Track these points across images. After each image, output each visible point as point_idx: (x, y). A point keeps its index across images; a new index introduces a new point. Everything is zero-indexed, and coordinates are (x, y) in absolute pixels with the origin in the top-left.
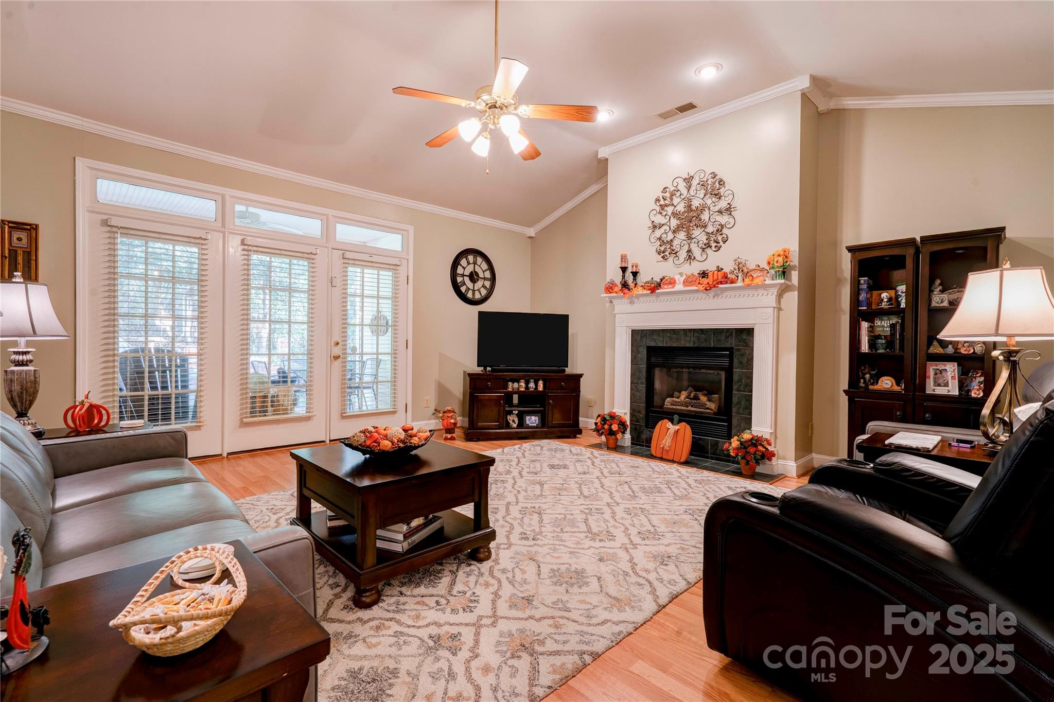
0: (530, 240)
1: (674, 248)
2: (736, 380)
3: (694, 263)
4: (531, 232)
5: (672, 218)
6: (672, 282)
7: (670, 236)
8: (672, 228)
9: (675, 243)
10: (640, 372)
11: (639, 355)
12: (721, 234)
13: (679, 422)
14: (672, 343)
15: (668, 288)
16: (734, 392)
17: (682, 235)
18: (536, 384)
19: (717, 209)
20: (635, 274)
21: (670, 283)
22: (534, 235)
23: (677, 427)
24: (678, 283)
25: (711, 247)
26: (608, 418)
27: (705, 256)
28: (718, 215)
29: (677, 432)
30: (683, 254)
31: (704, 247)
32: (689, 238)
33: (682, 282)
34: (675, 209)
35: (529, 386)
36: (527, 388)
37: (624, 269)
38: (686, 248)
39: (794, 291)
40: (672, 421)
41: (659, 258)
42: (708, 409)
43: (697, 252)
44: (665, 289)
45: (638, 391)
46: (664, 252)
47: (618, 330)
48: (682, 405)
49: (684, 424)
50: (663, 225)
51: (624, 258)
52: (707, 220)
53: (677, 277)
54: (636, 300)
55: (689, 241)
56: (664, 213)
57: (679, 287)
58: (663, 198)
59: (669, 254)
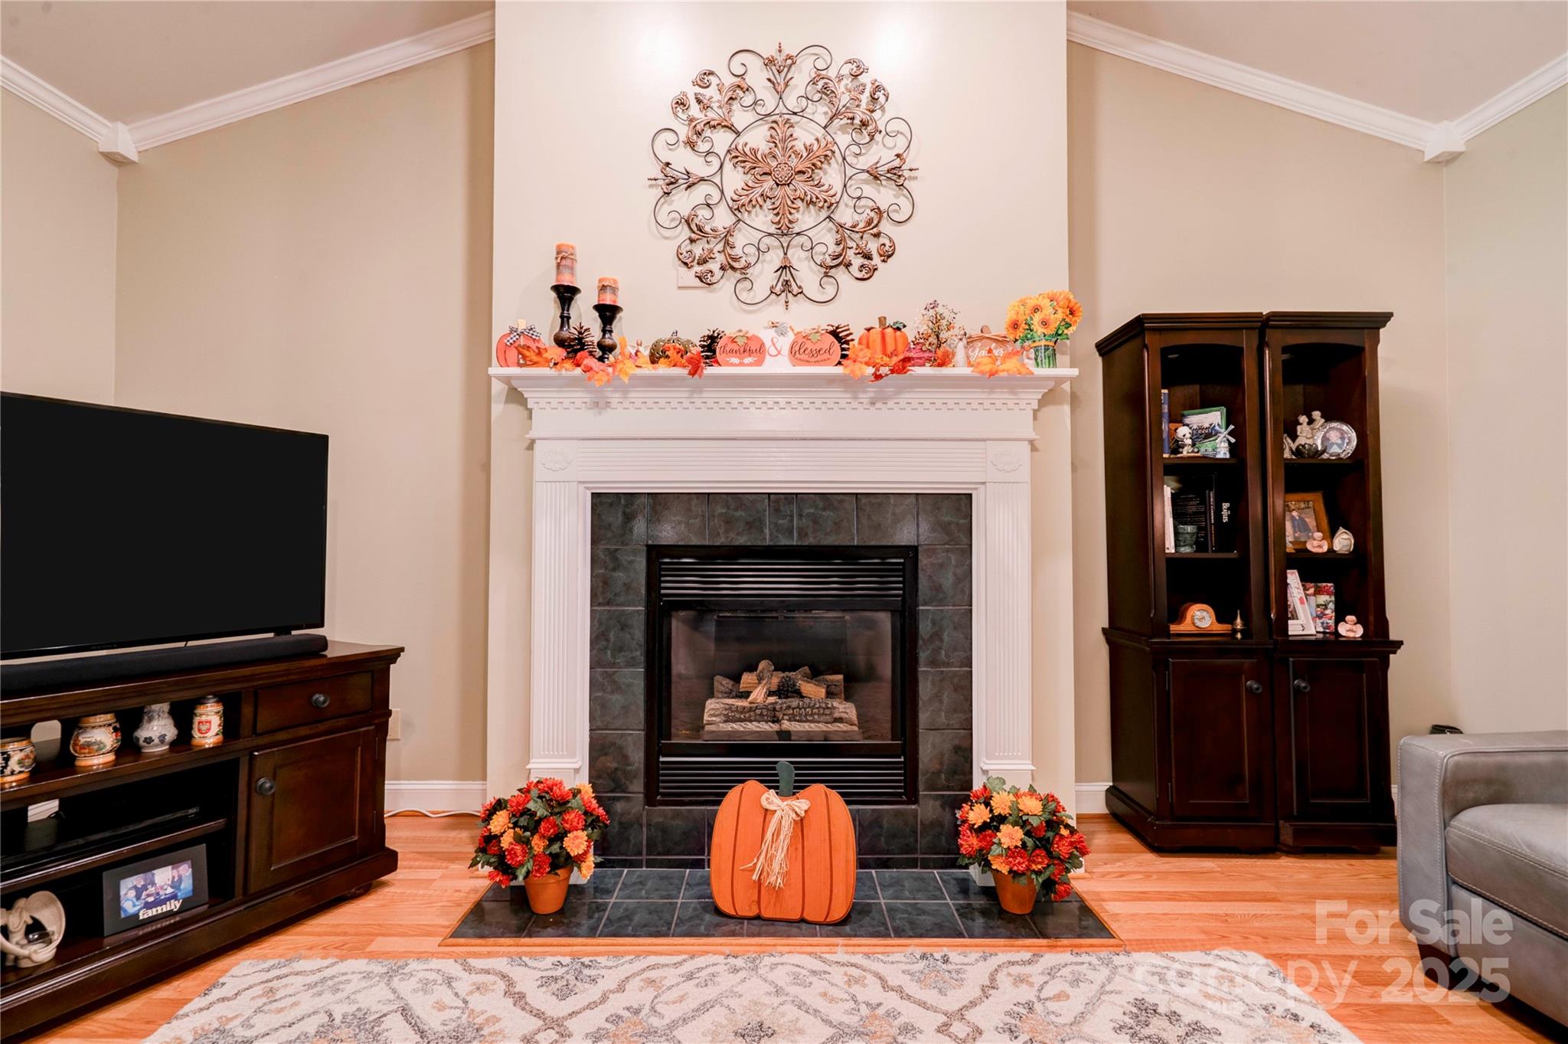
0: (113, 171)
1: (737, 251)
2: (926, 637)
3: (798, 306)
4: (125, 140)
5: (728, 165)
6: (753, 349)
7: (723, 218)
8: (729, 194)
9: (740, 239)
10: (624, 627)
11: (620, 575)
12: (877, 235)
13: (799, 786)
14: (732, 535)
15: (741, 364)
16: (921, 669)
17: (762, 219)
18: (183, 717)
19: (865, 162)
20: (608, 313)
21: (746, 351)
22: (133, 156)
23: (801, 804)
24: (773, 351)
25: (848, 265)
26: (541, 811)
27: (830, 291)
28: (865, 182)
29: (801, 823)
30: (765, 275)
31: (829, 262)
32: (784, 231)
33: (786, 351)
34: (741, 141)
35: (142, 734)
36: (128, 747)
37: (566, 294)
38: (775, 259)
39: (1061, 403)
40: (772, 783)
41: (689, 276)
42: (840, 720)
43: (807, 275)
44: (728, 368)
45: (617, 688)
46: (703, 261)
47: (542, 494)
48: (760, 718)
49: (818, 789)
50: (702, 180)
51: (564, 257)
52: (838, 188)
53: (767, 336)
54: (615, 398)
55: (785, 240)
56: (703, 147)
57: (778, 364)
58: (699, 101)
59: (722, 268)
